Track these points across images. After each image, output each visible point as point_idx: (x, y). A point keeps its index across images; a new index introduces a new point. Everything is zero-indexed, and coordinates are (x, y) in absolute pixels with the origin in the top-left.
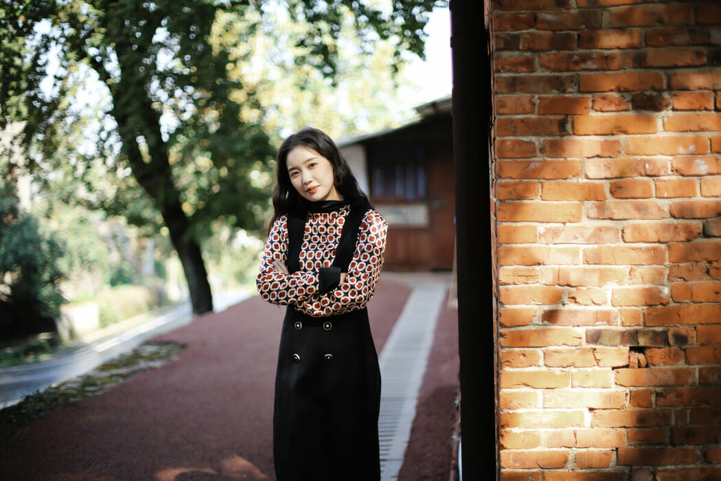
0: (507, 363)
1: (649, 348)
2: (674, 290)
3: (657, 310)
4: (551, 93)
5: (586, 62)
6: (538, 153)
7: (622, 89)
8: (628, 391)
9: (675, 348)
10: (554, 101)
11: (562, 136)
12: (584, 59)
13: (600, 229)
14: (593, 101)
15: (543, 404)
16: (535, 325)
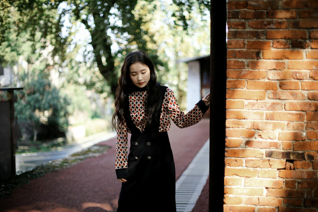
0: (228, 164)
1: (295, 160)
2: (308, 134)
3: (300, 143)
4: (253, 39)
5: (270, 25)
6: (246, 67)
7: (287, 38)
8: (284, 180)
9: (308, 161)
10: (254, 43)
11: (258, 59)
12: (269, 23)
13: (274, 104)
14: (273, 43)
15: (244, 184)
16: (242, 147)
